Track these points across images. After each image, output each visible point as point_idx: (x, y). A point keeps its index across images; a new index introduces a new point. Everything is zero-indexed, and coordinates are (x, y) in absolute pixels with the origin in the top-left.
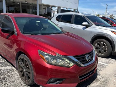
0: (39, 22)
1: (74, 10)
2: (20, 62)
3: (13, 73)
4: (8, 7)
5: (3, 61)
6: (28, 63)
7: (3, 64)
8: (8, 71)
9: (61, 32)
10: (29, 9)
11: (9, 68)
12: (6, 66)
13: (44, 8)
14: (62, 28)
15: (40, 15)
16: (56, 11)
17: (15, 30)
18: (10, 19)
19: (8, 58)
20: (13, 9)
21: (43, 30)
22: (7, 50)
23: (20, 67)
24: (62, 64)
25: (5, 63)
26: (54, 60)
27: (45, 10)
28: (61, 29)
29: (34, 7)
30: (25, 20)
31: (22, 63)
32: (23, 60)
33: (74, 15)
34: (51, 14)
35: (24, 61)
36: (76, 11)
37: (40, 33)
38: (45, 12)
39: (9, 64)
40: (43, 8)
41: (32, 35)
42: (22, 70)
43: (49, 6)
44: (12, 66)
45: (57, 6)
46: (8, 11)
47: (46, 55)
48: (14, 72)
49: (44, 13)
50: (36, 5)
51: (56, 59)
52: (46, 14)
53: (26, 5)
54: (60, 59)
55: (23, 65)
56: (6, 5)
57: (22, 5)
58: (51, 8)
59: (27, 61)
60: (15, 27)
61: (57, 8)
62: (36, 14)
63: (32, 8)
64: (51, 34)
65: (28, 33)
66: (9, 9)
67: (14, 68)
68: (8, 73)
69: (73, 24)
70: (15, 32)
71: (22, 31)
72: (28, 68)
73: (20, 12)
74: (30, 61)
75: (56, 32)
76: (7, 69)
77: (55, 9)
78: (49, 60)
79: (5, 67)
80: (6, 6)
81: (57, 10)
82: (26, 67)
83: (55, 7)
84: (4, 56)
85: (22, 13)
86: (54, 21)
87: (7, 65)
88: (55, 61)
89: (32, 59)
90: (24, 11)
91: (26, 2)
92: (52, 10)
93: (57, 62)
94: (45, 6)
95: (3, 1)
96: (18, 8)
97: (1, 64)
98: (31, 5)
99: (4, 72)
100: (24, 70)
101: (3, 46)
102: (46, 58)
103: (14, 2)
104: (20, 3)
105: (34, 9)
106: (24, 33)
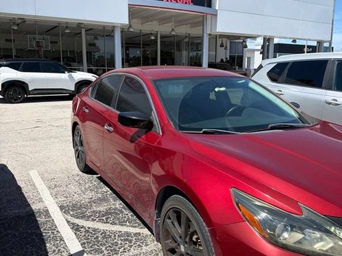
0: (223, 89)
1: (320, 43)
2: (170, 218)
3: (144, 247)
4: (127, 49)
5: (117, 206)
6: (195, 227)
7: (117, 214)
8: (131, 242)
10: (179, 49)
11: (133, 230)
12: (124, 221)
13: (222, 46)
14: (298, 106)
16: (258, 50)
17: (155, 117)
18: (138, 82)
19: (130, 197)
20: (137, 53)
22: (127, 170)
23: (168, 234)
24: (324, 249)
25: (122, 212)
26: (292, 230)
27: (226, 49)
28: (296, 108)
29: (192, 44)
30: (182, 86)
31: (176, 224)
32: (178, 214)
33: (334, 60)
34: (241, 59)
35: (183, 220)
36: (326, 45)
37: (229, 126)
38: (223, 54)
39: (132, 216)
40: (219, 44)
41: (205, 133)
42: (174, 245)
43: (238, 37)
44: (142, 226)
45: (259, 36)
46: (128, 61)
48: (147, 245)
49: (222, 60)
50: (201, 38)
51: (301, 230)
52: (227, 61)
53: (170, 39)
54: (320, 228)
55: (178, 230)
56: (122, 43)
57: (161, 41)
58: (244, 41)
59: (194, 222)
60: (154, 109)
61: (260, 41)
63: (187, 48)
65: (193, 125)
66: (127, 55)
67: (146, 231)
68: (131, 246)
69: (330, 88)
70: (155, 123)
71: (174, 122)
72: (195, 243)
74: (205, 225)
76: (128, 234)
77: (255, 45)
78: (274, 231)
79: (122, 225)
80: (122, 47)
81: (260, 47)
82: (187, 240)
83: (254, 38)
84: (117, 190)
85: (161, 65)
87: (128, 219)
88: (299, 236)
89: (214, 219)
90: (168, 59)
91: (173, 33)
92: (245, 49)
93: (306, 239)
94: (224, 40)
95: (114, 34)
96: (150, 50)
97: (111, 214)
98: (187, 40)
99: (119, 242)
100: (182, 249)
101: (115, 158)
102: (263, 220)
103: (141, 35)
104: (156, 37)
105: (192, 49)
106: (181, 128)
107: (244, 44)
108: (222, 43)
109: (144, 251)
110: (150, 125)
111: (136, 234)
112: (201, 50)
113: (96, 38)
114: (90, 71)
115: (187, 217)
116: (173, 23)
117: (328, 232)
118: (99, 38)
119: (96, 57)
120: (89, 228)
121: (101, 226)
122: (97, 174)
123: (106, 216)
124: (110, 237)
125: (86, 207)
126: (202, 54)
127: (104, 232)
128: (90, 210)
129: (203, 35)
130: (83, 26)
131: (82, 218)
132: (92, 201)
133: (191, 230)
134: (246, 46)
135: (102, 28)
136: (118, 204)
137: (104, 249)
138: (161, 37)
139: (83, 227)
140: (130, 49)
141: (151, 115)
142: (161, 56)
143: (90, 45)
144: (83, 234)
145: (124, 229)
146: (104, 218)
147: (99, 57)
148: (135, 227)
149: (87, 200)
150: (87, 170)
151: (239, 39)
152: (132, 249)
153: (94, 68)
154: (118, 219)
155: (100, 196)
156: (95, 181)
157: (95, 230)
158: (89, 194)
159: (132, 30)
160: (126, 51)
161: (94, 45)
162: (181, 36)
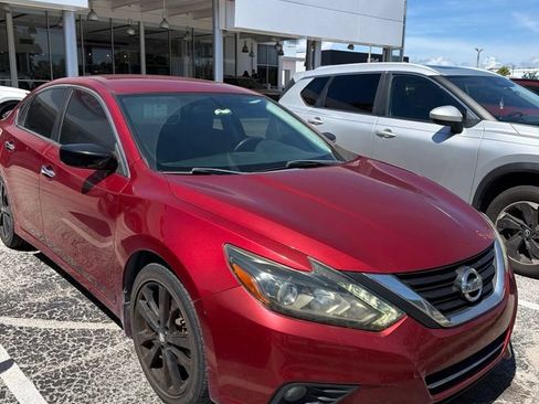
0: (226, 111)
1: (387, 50)
2: (143, 298)
3: (109, 347)
4: (88, 50)
5: (68, 295)
6: (177, 304)
7: (67, 306)
8: (89, 342)
9: (327, 157)
10: (177, 52)
11: (92, 327)
12: (79, 315)
13: (245, 50)
14: (332, 137)
15: (227, 80)
16: (301, 60)
17: (120, 151)
18: (97, 102)
19: (88, 279)
20: (107, 56)
21: (243, 149)
22: (84, 241)
23: (142, 322)
24: (339, 313)
25: (75, 302)
26: (299, 292)
27: (251, 55)
28: (329, 141)
29: (199, 45)
30: (164, 107)
31: (153, 304)
32: (155, 289)
33: (389, 73)
34: (275, 72)
35: (162, 295)
36: (396, 53)
37: (232, 164)
38: (247, 64)
39: (91, 306)
40: (240, 48)
41: (195, 173)
42: (150, 336)
43: (269, 38)
44: (108, 319)
45: (302, 37)
46: (87, 68)
47: (264, 268)
48: (114, 345)
49: (246, 72)
50: (212, 36)
51: (310, 291)
52: (254, 75)
53: (163, 36)
54: (332, 287)
55: (155, 312)
56: (78, 40)
58: (278, 44)
59: (175, 298)
60: (119, 140)
61: (303, 44)
62: (211, 77)
63: (190, 51)
64: (281, 165)
65: (178, 164)
66: (89, 60)
67: (113, 326)
68: (88, 349)
69: (382, 114)
70: (120, 160)
72: (179, 328)
73: (137, 70)
74: (189, 298)
75: (304, 157)
76: (85, 332)
77: (295, 51)
78: (276, 294)
79: (75, 321)
80: (79, 46)
81: (304, 56)
82: (168, 324)
83: (293, 39)
84: (68, 270)
85: (147, 73)
86: (292, 107)
87: (86, 312)
88: (308, 299)
89: (200, 286)
90: (158, 66)
91: (166, 26)
92: (280, 57)
93: (317, 302)
94: (249, 41)
95: (64, 23)
96: (128, 52)
97: (57, 306)
98: (188, 38)
99: (70, 344)
100: (162, 338)
101: (66, 225)
102: (263, 281)
103: (110, 26)
104: (138, 31)
105: (199, 53)
106: (161, 168)
107: (279, 48)
108: (245, 47)
109: (108, 352)
110: (112, 164)
111: (96, 332)
112: (212, 56)
113: (33, 30)
114: (22, 86)
115: (167, 293)
116: (164, 10)
117: (342, 291)
118: (38, 29)
119: (36, 63)
120: (21, 328)
121: (42, 324)
122: (36, 250)
123: (50, 310)
124: (56, 338)
125: (16, 298)
126: (214, 63)
127: (46, 332)
128: (22, 303)
129: (214, 31)
130: (8, 9)
131: (9, 314)
132: (25, 290)
133: (173, 309)
134: (281, 53)
135: (44, 14)
136: (70, 292)
137: (45, 355)
138: (146, 32)
139: (11, 327)
140: (94, 50)
141: (113, 149)
142: (147, 63)
143: (23, 42)
144: (12, 337)
145: (78, 326)
146: (46, 313)
147: (40, 63)
148: (96, 321)
149: (18, 289)
150: (19, 244)
151: (270, 41)
152: (90, 352)
153: (31, 81)
154: (70, 312)
155: (40, 281)
156: (31, 260)
157: (31, 330)
158: (21, 280)
159: (94, 18)
160: (87, 53)
161: (30, 42)
162: (178, 32)
